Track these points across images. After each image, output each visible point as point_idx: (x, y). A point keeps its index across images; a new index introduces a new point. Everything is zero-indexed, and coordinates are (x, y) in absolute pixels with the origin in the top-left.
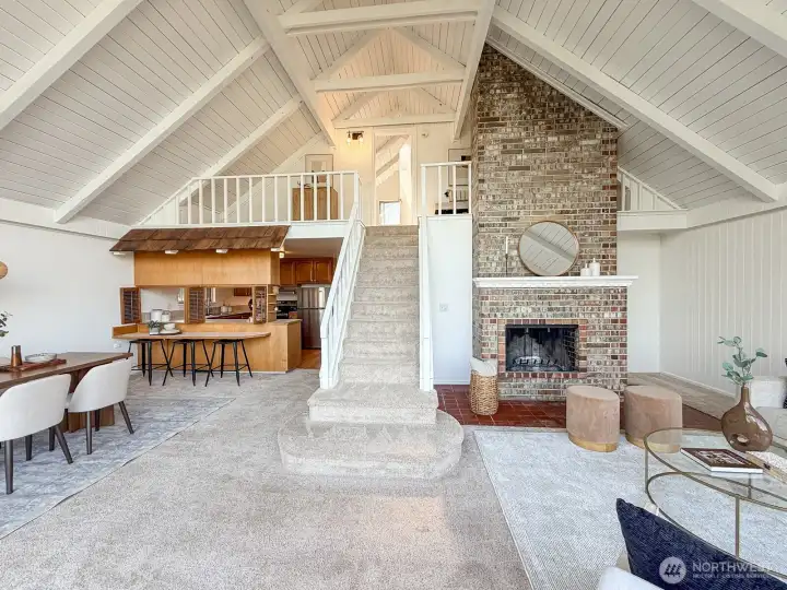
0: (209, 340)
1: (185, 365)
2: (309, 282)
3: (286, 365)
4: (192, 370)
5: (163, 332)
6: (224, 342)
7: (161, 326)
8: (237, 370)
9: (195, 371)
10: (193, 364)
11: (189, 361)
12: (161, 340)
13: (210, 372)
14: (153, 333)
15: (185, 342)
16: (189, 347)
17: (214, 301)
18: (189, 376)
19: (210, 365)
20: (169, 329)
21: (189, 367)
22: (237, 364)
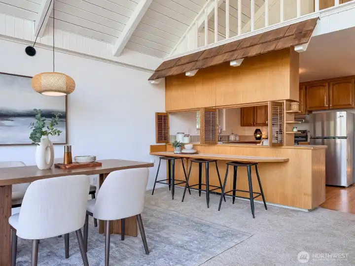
0: (223, 161)
1: (200, 184)
2: (323, 108)
3: (308, 201)
4: (206, 190)
5: (184, 151)
6: (236, 164)
7: (182, 146)
8: (252, 199)
9: (209, 192)
10: (208, 185)
11: (204, 181)
12: (182, 158)
13: (223, 196)
14: (176, 152)
15: (201, 161)
16: (204, 165)
17: (224, 129)
18: (204, 196)
19: (222, 188)
20: (188, 148)
21: (204, 187)
22: (251, 192)
